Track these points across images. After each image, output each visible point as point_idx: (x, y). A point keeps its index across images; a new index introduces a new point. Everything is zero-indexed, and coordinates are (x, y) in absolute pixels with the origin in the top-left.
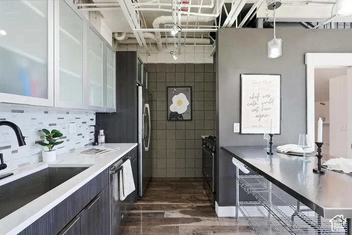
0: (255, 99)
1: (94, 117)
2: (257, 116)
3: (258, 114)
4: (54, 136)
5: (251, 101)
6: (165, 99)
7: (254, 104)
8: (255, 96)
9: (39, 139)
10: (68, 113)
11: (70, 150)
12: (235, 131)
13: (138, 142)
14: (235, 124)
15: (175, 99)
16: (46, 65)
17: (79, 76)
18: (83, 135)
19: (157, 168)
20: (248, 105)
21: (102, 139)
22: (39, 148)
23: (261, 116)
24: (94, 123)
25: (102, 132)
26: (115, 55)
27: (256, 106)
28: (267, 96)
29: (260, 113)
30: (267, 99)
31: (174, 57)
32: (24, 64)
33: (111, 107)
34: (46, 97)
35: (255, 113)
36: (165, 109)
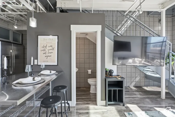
0: (45, 48)
2: (46, 56)
3: (46, 55)
5: (43, 49)
7: (44, 50)
8: (44, 46)
12: (35, 64)
14: (35, 60)
20: (41, 51)
23: (47, 56)
27: (45, 51)
28: (51, 46)
29: (47, 55)
30: (51, 48)
35: (45, 55)
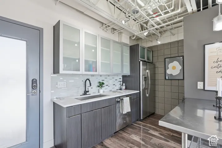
1: (121, 78)
4: (102, 84)
5: (216, 65)
6: (163, 66)
7: (219, 67)
8: (219, 60)
9: (99, 85)
10: (109, 76)
11: (110, 90)
12: (198, 88)
13: (140, 90)
14: (199, 83)
15: (171, 65)
16: (96, 61)
17: (109, 62)
18: (115, 85)
19: (158, 108)
20: (212, 68)
21: (124, 87)
22: (98, 88)
24: (121, 80)
25: (124, 84)
26: (129, 48)
27: (221, 68)
31: (158, 42)
32: (91, 63)
33: (127, 73)
34: (96, 71)
35: (220, 74)
36: (163, 72)
